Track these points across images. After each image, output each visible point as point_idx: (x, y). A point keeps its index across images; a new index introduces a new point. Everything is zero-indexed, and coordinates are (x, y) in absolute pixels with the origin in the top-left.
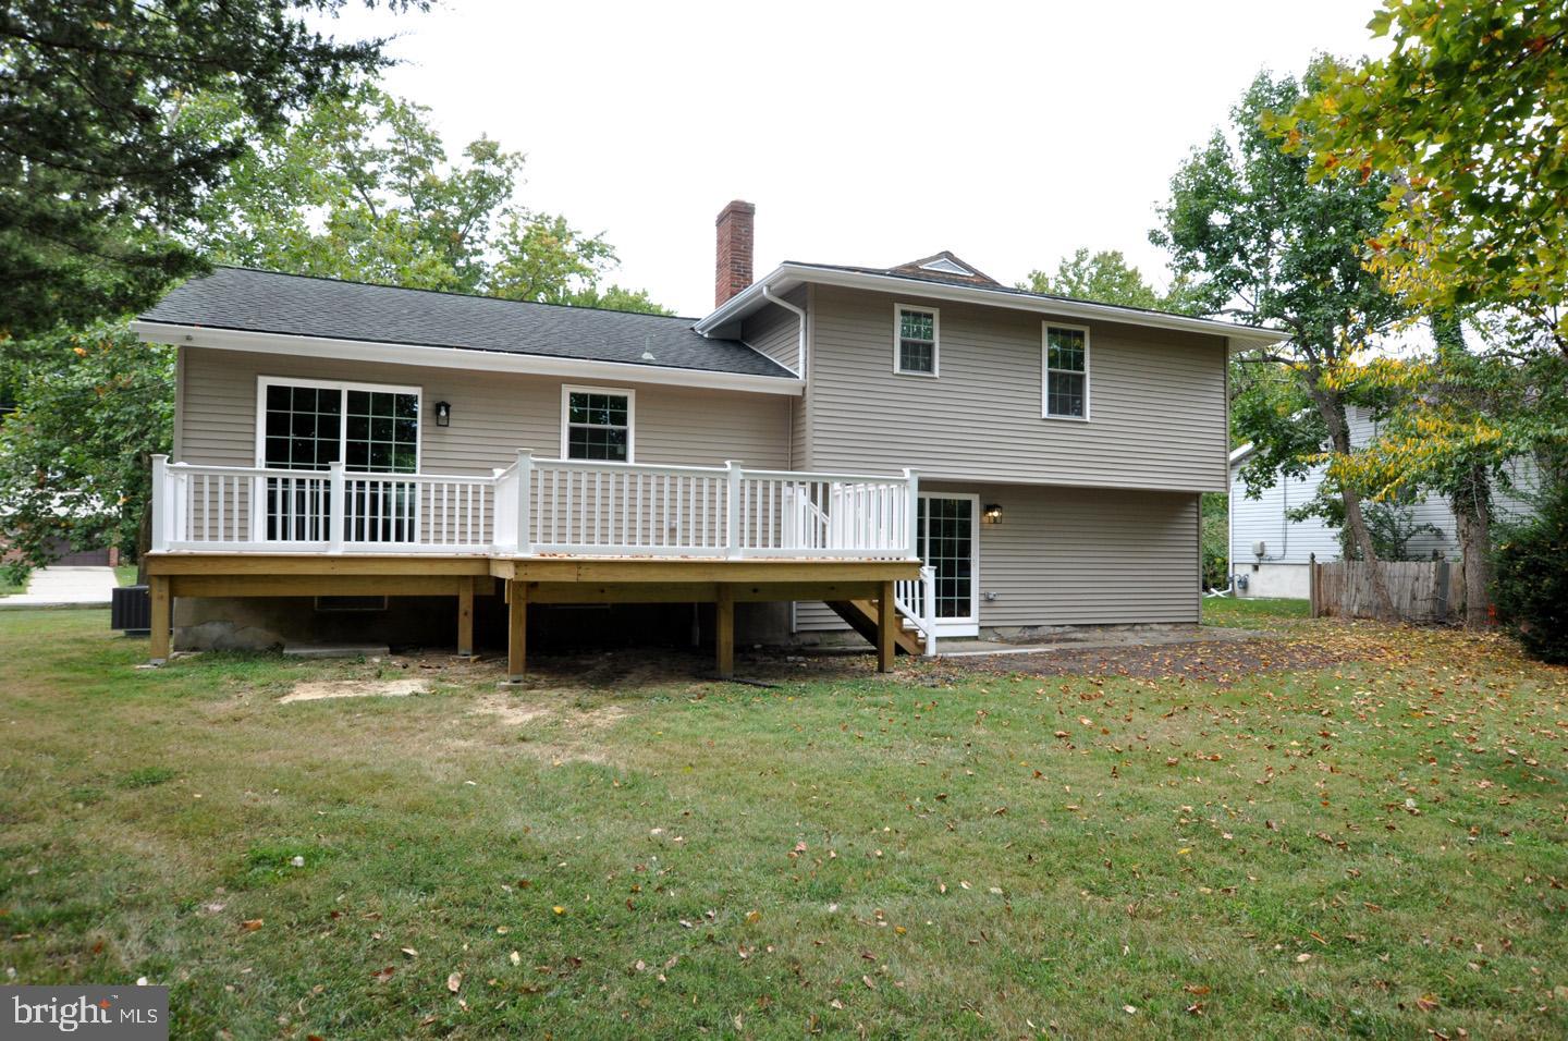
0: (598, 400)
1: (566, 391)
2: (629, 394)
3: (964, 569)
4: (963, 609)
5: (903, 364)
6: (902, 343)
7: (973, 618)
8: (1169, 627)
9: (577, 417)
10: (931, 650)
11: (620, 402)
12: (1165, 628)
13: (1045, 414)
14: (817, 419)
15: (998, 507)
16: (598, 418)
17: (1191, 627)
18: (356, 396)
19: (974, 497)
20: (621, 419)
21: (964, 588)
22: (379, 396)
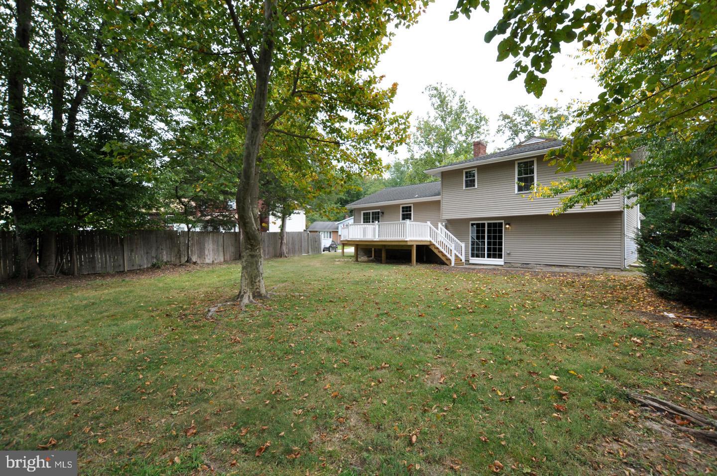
0: (407, 207)
1: (401, 206)
2: (412, 205)
3: (501, 244)
4: (500, 256)
5: (467, 186)
6: (466, 181)
7: (503, 260)
8: (602, 269)
9: (403, 211)
10: (453, 264)
11: (410, 207)
12: (598, 269)
13: (516, 192)
14: (444, 206)
15: (509, 224)
16: (407, 211)
17: (616, 270)
18: (373, 213)
19: (503, 221)
20: (410, 211)
21: (500, 250)
22: (376, 212)
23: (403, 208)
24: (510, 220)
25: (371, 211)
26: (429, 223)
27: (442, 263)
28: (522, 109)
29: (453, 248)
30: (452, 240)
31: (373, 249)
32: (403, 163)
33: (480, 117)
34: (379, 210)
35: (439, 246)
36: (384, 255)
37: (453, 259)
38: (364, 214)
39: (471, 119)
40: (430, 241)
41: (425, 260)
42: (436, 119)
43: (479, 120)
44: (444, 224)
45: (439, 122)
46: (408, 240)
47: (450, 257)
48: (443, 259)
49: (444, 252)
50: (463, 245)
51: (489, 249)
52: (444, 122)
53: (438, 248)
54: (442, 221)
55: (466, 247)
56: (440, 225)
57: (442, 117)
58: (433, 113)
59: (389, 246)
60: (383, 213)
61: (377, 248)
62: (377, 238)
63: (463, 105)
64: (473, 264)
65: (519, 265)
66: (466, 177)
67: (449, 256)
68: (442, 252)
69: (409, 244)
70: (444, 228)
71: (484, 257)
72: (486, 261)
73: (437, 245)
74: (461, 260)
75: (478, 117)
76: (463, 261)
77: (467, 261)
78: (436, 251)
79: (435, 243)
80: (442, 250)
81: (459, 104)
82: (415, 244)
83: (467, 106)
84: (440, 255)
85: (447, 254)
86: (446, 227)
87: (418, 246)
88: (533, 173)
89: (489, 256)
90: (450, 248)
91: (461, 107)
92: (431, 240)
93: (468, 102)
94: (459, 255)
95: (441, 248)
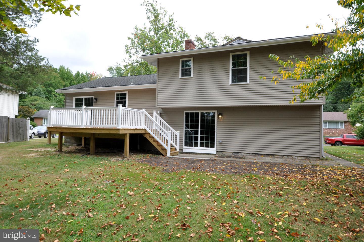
0: (121, 94)
1: (116, 93)
2: (127, 93)
3: (213, 133)
4: (212, 146)
5: (183, 75)
6: (182, 70)
7: (215, 149)
8: (303, 158)
9: (117, 98)
10: (168, 155)
11: (125, 94)
12: (300, 158)
13: (230, 83)
14: (159, 94)
15: (221, 115)
16: (121, 98)
17: (315, 159)
18: (86, 99)
19: (216, 112)
20: (125, 98)
21: (213, 139)
22: (89, 98)
23: (118, 95)
24: (222, 110)
25: (84, 97)
26: (144, 110)
27: (157, 153)
28: (210, 35)
29: (169, 139)
30: (167, 129)
31: (83, 138)
32: (123, 68)
33: (184, 34)
34: (93, 97)
35: (154, 135)
36: (92, 144)
37: (168, 149)
38: (76, 99)
39: (177, 35)
40: (145, 130)
41: (139, 148)
42: (150, 30)
43: (183, 36)
44: (159, 112)
45: (152, 33)
46: (120, 128)
47: (166, 147)
48: (159, 149)
49: (160, 141)
50: (178, 134)
51: (202, 139)
52: (157, 34)
53: (153, 137)
54: (157, 109)
55: (181, 136)
56: (155, 113)
57: (155, 29)
58: (149, 26)
59: (99, 134)
60: (96, 99)
61: (87, 136)
62: (89, 126)
63: (172, 23)
64: (187, 153)
65: (230, 154)
66: (182, 66)
67: (164, 145)
68: (157, 141)
69: (121, 132)
70: (158, 117)
71: (198, 146)
72: (199, 149)
73: (152, 133)
74: (176, 149)
75: (182, 34)
76: (178, 150)
77: (181, 150)
78: (151, 140)
79: (150, 132)
80: (158, 139)
81: (169, 22)
82: (128, 132)
83: (174, 24)
84: (155, 144)
85: (162, 143)
86: (161, 116)
87: (131, 135)
88: (246, 66)
89: (202, 145)
90: (166, 137)
91: (170, 25)
92: (146, 128)
93: (175, 22)
94: (174, 145)
95: (156, 137)
